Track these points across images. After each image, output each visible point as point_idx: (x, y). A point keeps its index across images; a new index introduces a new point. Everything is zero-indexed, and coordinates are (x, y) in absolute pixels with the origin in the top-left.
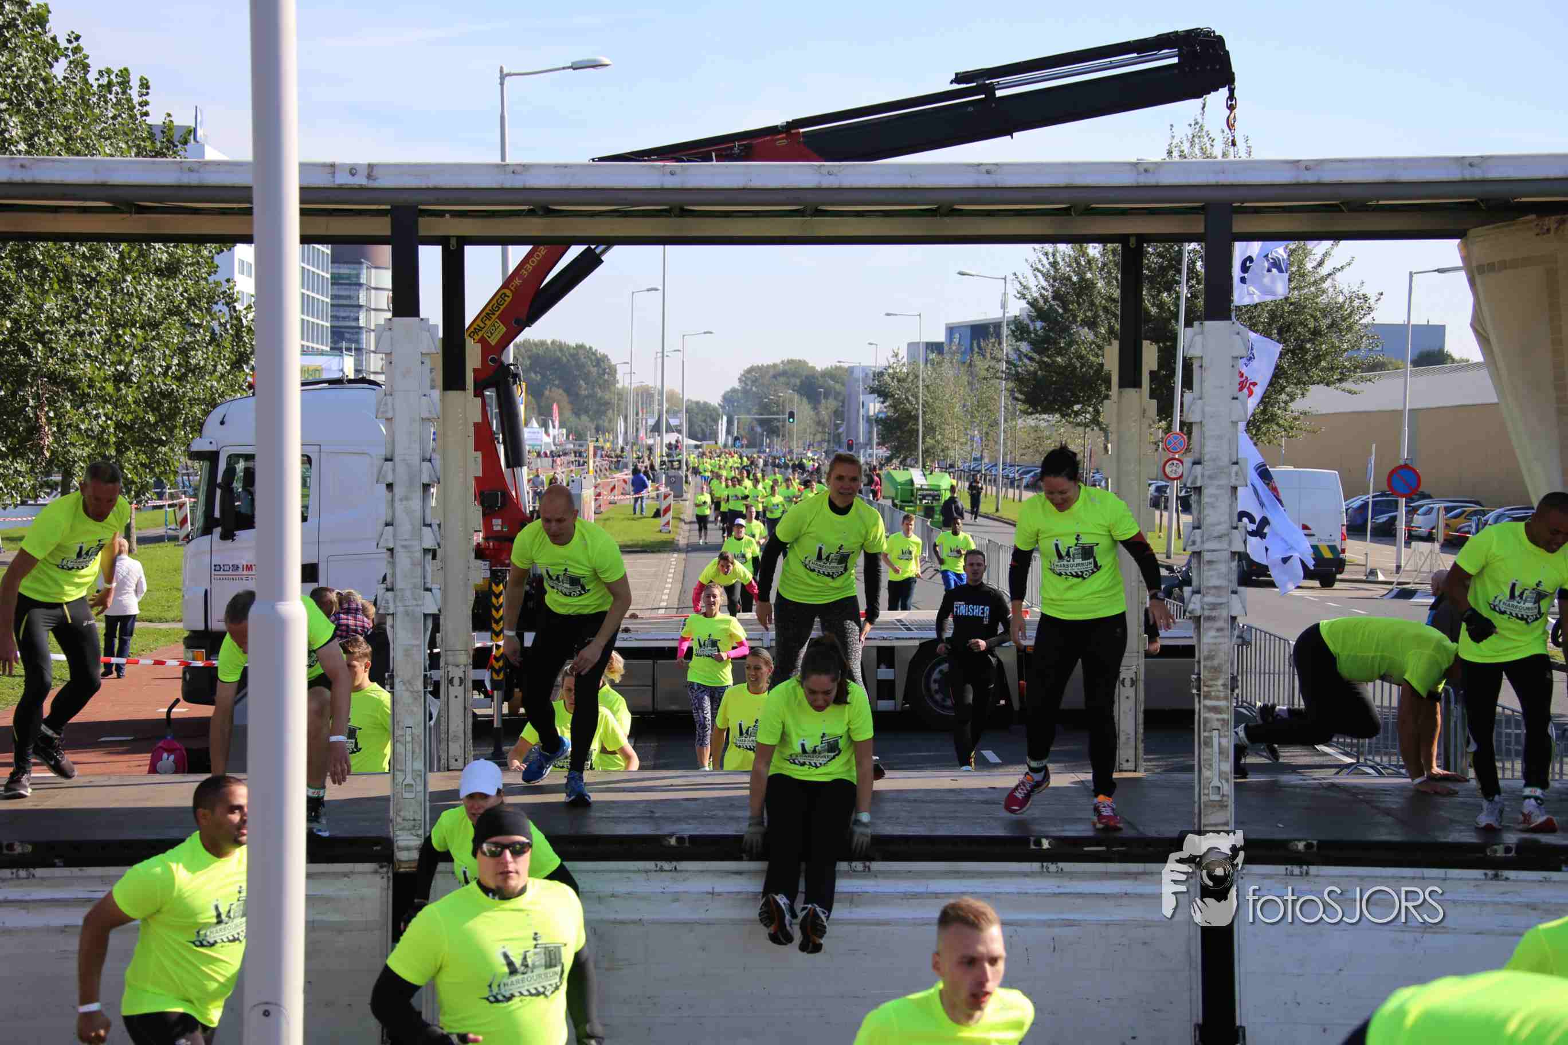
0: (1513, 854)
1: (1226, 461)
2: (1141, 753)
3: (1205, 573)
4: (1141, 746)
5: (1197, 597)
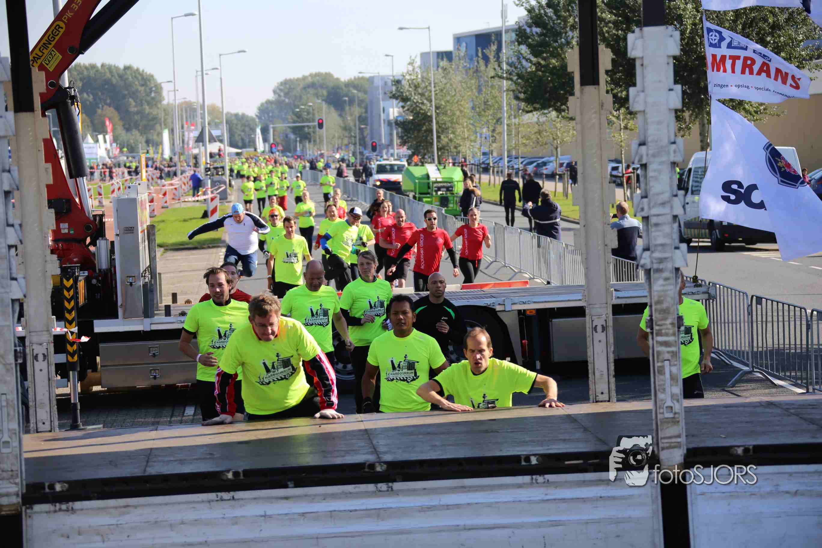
1: (665, 141)
2: (613, 386)
3: (653, 234)
4: (613, 380)
5: (647, 253)
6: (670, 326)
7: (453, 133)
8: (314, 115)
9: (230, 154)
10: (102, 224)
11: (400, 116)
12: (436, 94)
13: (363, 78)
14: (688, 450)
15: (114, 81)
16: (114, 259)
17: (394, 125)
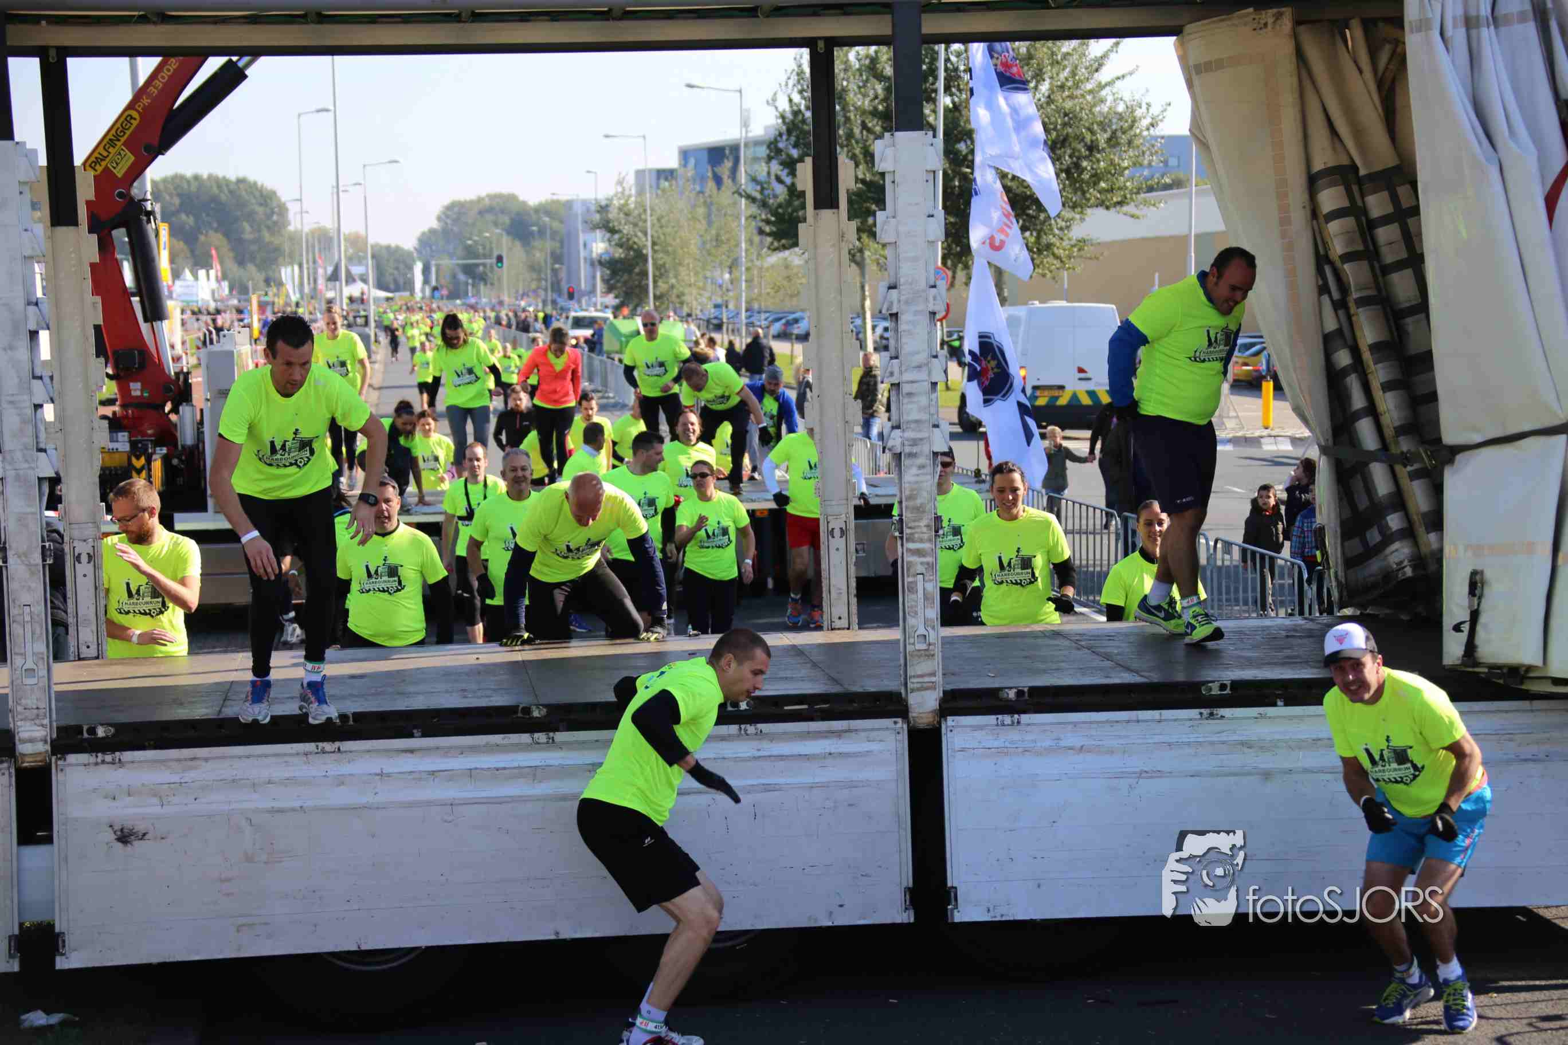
0: (1228, 691)
1: (923, 284)
2: (854, 608)
3: (905, 406)
4: (854, 601)
5: (897, 432)
6: (925, 530)
7: (676, 277)
8: (491, 249)
9: (377, 300)
10: (188, 387)
11: (607, 252)
12: (653, 225)
13: (558, 202)
14: (944, 692)
15: (223, 197)
16: (203, 433)
17: (597, 263)
